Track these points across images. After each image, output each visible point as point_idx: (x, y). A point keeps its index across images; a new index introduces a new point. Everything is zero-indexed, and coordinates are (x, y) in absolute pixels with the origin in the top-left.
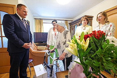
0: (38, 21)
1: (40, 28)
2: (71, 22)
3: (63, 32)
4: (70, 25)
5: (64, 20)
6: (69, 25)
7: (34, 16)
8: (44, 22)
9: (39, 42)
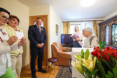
0: (65, 23)
1: (68, 30)
2: (100, 22)
3: (89, 37)
4: (100, 26)
5: (92, 21)
6: (98, 25)
7: (62, 20)
8: (70, 24)
9: (65, 43)
